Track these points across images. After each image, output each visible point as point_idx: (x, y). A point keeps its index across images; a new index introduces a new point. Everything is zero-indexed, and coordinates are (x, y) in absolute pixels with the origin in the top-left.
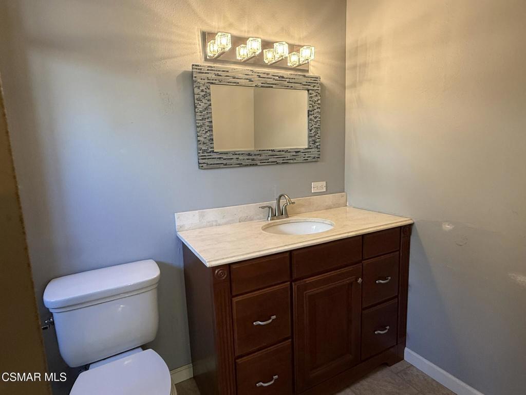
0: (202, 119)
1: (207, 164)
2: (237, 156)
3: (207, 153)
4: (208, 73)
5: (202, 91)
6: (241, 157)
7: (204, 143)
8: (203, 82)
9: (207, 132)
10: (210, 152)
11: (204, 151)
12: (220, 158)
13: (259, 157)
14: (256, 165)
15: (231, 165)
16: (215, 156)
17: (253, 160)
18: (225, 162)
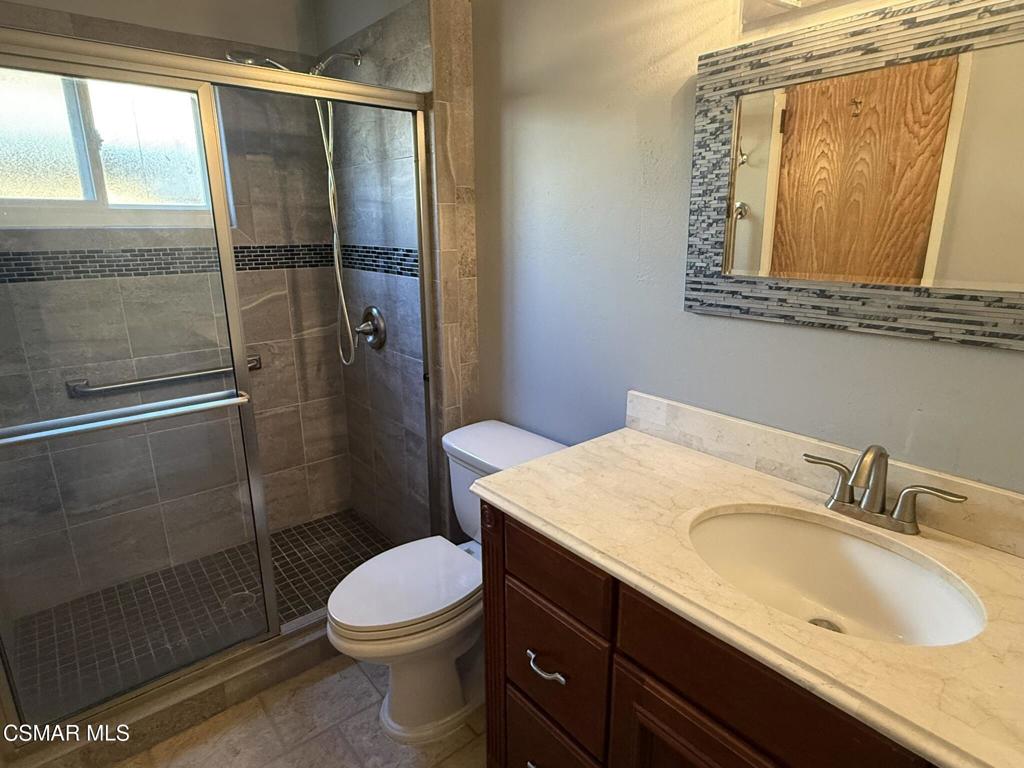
0: (705, 193)
1: (702, 303)
2: (782, 294)
3: (705, 276)
4: (733, 68)
5: (713, 120)
6: (792, 299)
7: (701, 253)
8: (716, 96)
9: (710, 225)
10: (712, 276)
11: (699, 271)
12: (734, 293)
13: (856, 306)
14: (845, 329)
15: (762, 315)
16: (723, 285)
17: (834, 312)
18: (744, 304)
